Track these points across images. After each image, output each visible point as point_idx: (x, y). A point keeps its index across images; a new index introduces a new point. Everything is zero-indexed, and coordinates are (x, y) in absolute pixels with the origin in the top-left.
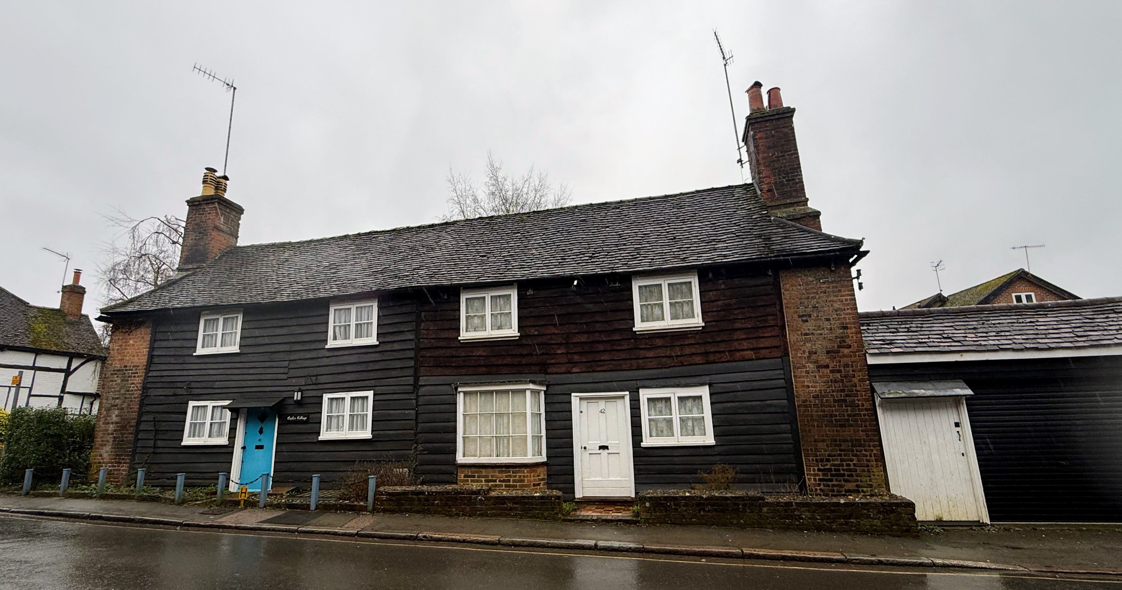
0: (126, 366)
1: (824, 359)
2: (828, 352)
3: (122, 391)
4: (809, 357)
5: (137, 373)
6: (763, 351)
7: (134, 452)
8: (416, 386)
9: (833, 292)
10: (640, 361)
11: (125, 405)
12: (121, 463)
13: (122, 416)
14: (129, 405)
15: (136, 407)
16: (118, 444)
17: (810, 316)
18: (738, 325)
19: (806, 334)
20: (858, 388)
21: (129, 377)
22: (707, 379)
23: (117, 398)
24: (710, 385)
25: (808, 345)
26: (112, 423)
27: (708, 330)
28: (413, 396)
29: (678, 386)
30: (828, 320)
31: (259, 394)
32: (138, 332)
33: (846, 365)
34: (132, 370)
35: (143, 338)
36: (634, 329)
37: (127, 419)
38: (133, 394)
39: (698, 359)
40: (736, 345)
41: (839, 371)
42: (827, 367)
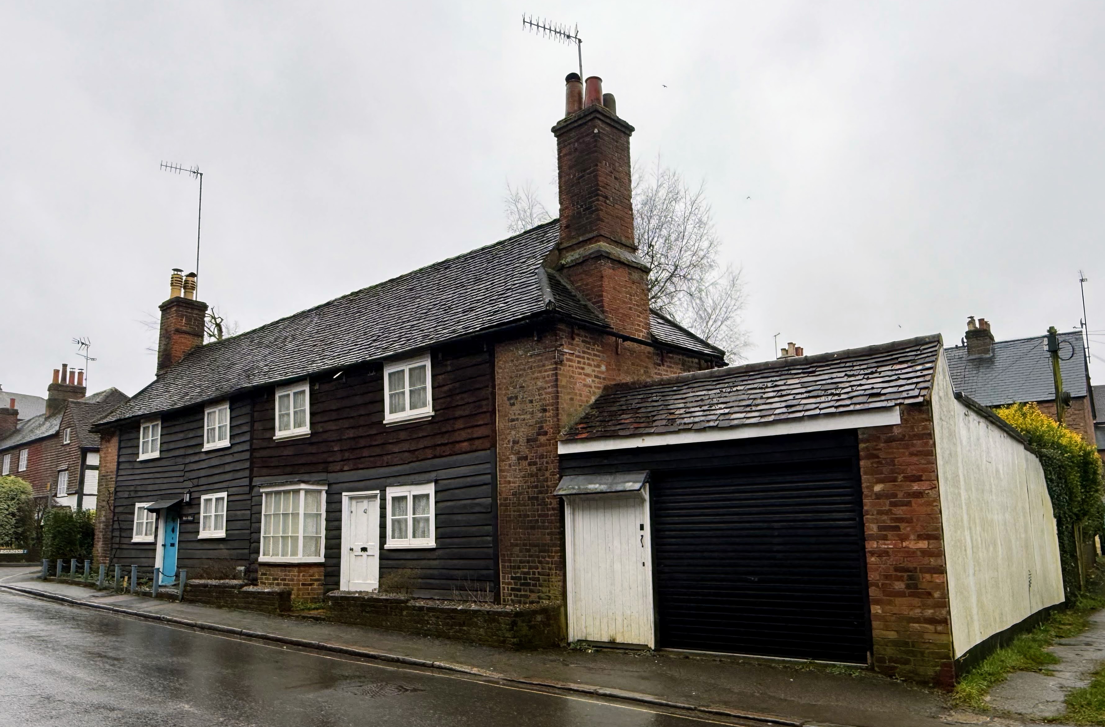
0: (108, 472)
1: (524, 450)
2: (528, 441)
4: (512, 447)
5: (112, 478)
6: (477, 443)
7: (112, 548)
8: (251, 486)
9: (538, 366)
10: (389, 457)
11: (107, 506)
12: (106, 557)
13: (106, 516)
14: (109, 506)
15: (112, 508)
16: (105, 541)
17: (516, 398)
18: (458, 413)
19: (513, 420)
20: (549, 483)
22: (433, 475)
23: (104, 501)
24: (436, 482)
25: (513, 433)
26: (102, 522)
27: (437, 420)
28: (249, 497)
29: (412, 484)
30: (531, 402)
32: (113, 441)
33: (542, 457)
34: (110, 475)
35: (115, 447)
36: (385, 422)
37: (108, 519)
38: (111, 496)
39: (429, 453)
40: (456, 436)
41: (535, 463)
42: (526, 458)
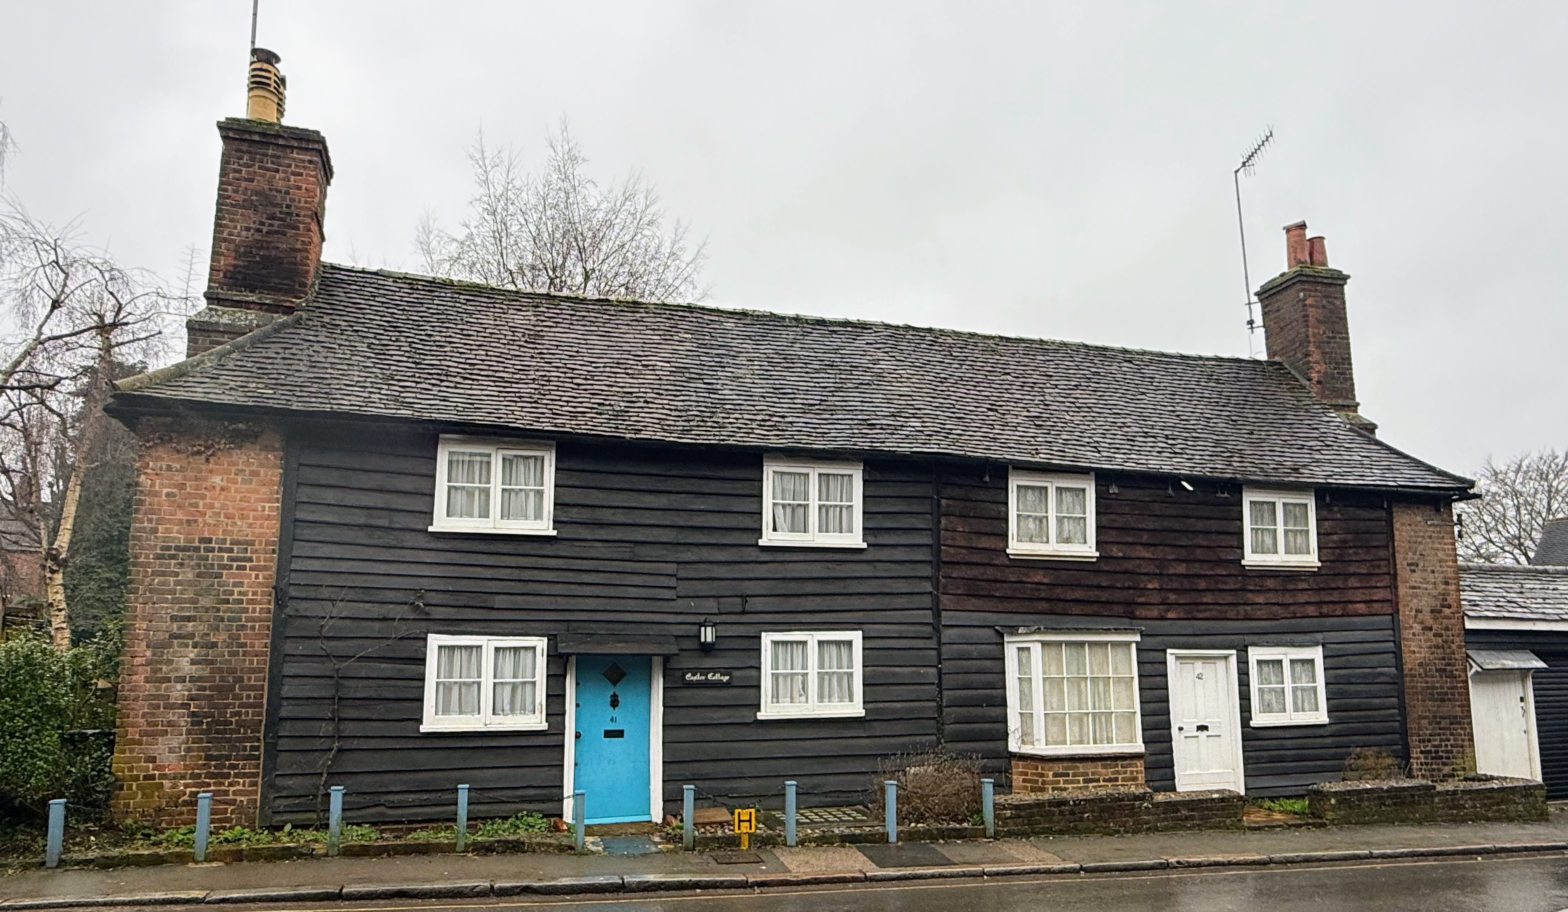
0: (210, 541)
1: (1429, 621)
2: (1432, 612)
3: (205, 602)
4: (1416, 616)
5: (250, 560)
6: (1376, 606)
7: (272, 752)
8: (937, 627)
9: (1438, 538)
10: (1248, 608)
11: (221, 637)
12: (228, 776)
13: (212, 662)
14: (234, 638)
15: (262, 644)
16: (208, 732)
17: (1417, 565)
18: (1352, 569)
19: (1414, 588)
20: (1457, 656)
21: (224, 567)
22: (1319, 637)
23: (189, 619)
24: (1323, 645)
25: (1415, 601)
26: (182, 680)
27: (1323, 572)
28: (932, 644)
29: (1292, 645)
30: (1433, 572)
31: (616, 626)
32: (239, 457)
33: (1447, 629)
34: (231, 550)
35: (256, 474)
36: (1243, 562)
37: (232, 671)
38: (246, 610)
39: (1311, 610)
40: (1350, 595)
41: (1441, 635)
42: (1431, 629)
